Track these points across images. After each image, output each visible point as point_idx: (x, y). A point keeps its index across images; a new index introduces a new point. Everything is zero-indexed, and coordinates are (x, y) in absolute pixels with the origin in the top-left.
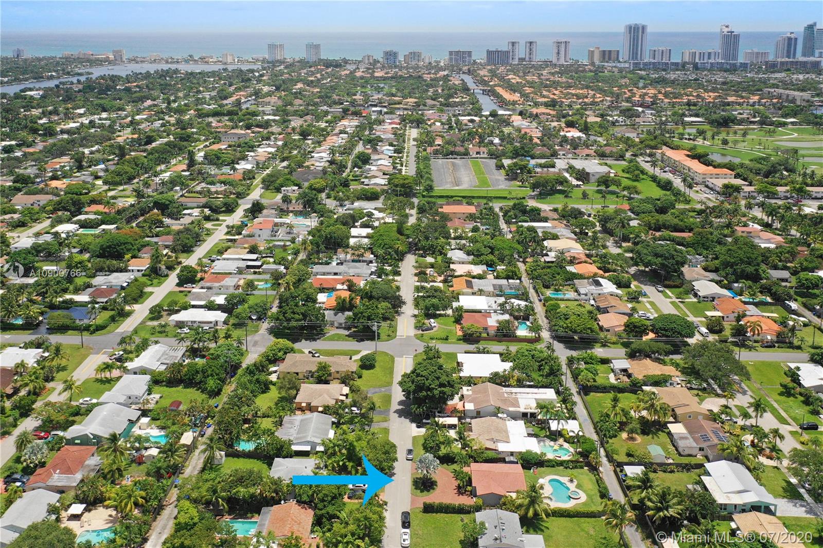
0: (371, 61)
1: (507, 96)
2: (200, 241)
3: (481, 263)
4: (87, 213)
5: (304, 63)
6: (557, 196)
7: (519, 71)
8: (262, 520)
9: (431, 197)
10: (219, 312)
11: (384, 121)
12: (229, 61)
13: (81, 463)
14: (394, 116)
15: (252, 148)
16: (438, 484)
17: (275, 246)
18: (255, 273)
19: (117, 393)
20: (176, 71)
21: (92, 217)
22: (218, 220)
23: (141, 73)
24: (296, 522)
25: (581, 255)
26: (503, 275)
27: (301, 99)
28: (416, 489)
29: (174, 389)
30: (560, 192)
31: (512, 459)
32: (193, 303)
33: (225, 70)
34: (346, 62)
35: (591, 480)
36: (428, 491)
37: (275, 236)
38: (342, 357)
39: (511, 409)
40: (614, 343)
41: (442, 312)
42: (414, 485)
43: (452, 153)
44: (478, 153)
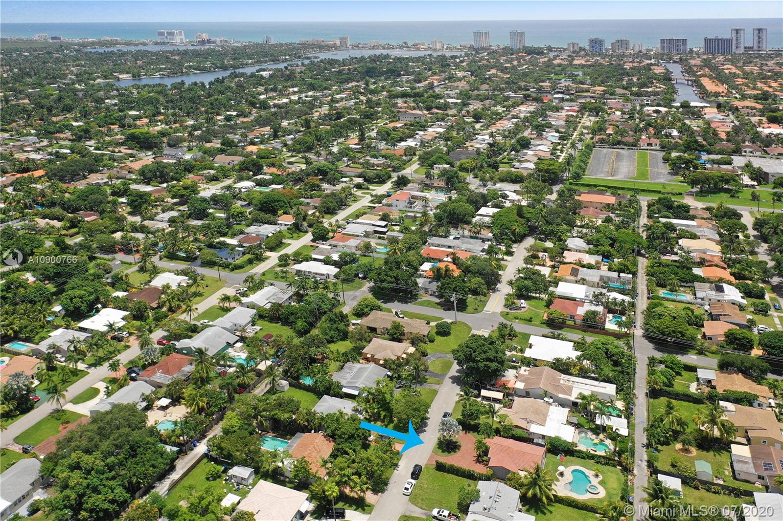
0: (576, 49)
1: (710, 86)
2: (345, 205)
3: (597, 253)
4: (265, 174)
5: (507, 51)
6: (722, 194)
7: (738, 61)
8: (292, 442)
9: (577, 184)
10: (332, 267)
11: (562, 108)
12: (438, 48)
13: (179, 368)
14: (575, 103)
15: (423, 128)
16: (462, 449)
17: (407, 216)
18: (380, 238)
19: (227, 320)
20: (388, 56)
21: (267, 177)
22: (368, 189)
23: (356, 58)
24: (316, 450)
25: (715, 259)
26: (615, 268)
27: (488, 84)
28: (439, 448)
29: (274, 324)
30: (727, 191)
31: (540, 441)
32: (314, 256)
33: (430, 55)
34: (550, 49)
35: (619, 479)
36: (449, 452)
37: (411, 207)
38: (418, 321)
39: (561, 396)
40: (713, 353)
41: (538, 295)
42: (438, 444)
43: (619, 143)
44: (649, 145)
